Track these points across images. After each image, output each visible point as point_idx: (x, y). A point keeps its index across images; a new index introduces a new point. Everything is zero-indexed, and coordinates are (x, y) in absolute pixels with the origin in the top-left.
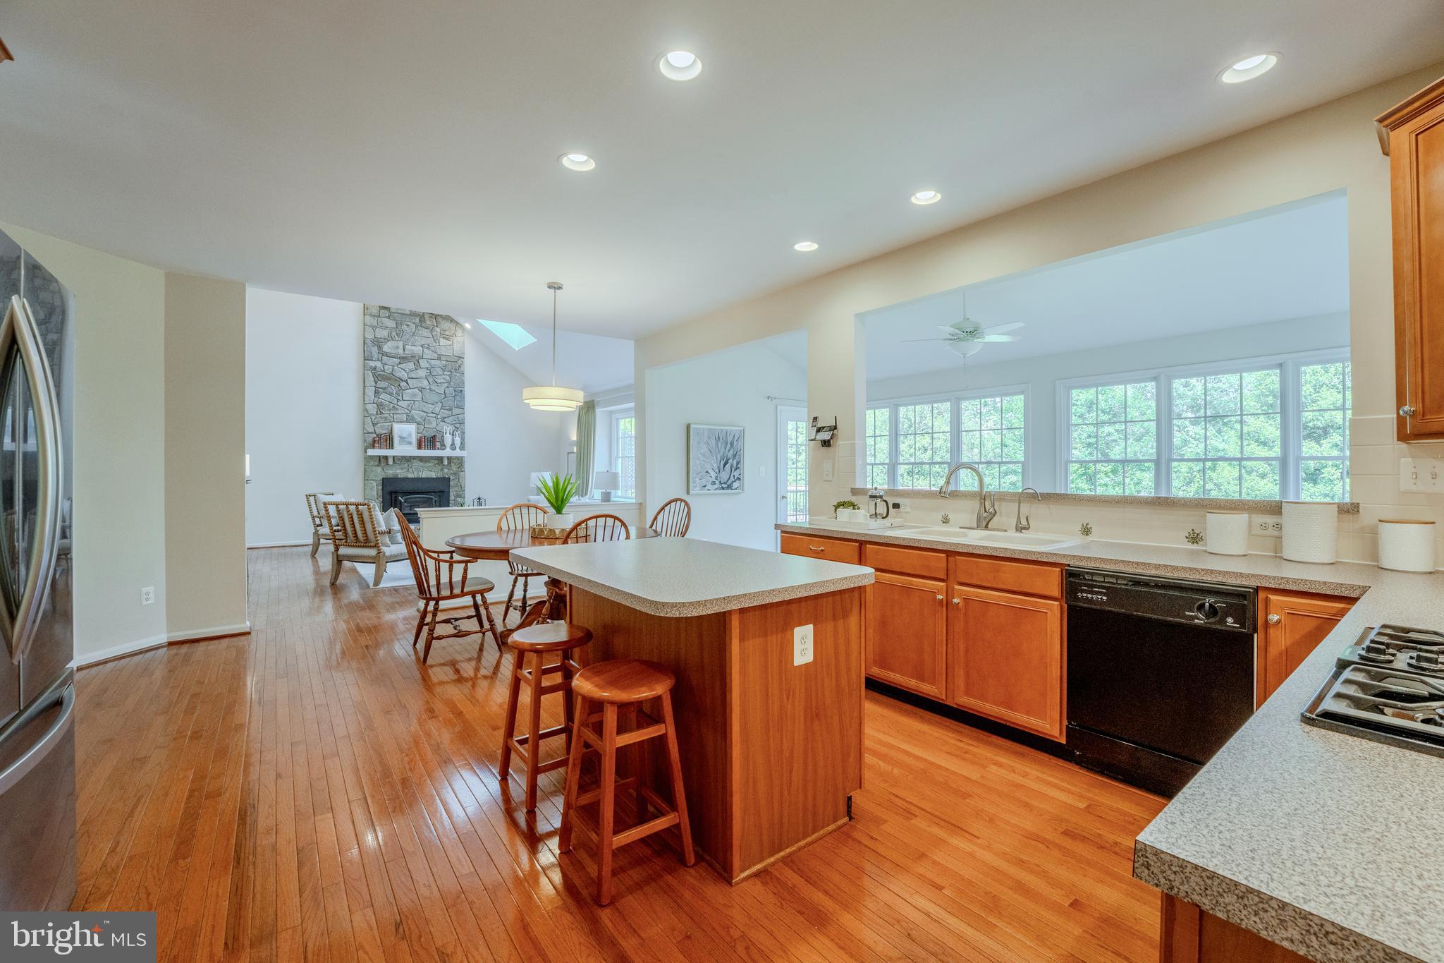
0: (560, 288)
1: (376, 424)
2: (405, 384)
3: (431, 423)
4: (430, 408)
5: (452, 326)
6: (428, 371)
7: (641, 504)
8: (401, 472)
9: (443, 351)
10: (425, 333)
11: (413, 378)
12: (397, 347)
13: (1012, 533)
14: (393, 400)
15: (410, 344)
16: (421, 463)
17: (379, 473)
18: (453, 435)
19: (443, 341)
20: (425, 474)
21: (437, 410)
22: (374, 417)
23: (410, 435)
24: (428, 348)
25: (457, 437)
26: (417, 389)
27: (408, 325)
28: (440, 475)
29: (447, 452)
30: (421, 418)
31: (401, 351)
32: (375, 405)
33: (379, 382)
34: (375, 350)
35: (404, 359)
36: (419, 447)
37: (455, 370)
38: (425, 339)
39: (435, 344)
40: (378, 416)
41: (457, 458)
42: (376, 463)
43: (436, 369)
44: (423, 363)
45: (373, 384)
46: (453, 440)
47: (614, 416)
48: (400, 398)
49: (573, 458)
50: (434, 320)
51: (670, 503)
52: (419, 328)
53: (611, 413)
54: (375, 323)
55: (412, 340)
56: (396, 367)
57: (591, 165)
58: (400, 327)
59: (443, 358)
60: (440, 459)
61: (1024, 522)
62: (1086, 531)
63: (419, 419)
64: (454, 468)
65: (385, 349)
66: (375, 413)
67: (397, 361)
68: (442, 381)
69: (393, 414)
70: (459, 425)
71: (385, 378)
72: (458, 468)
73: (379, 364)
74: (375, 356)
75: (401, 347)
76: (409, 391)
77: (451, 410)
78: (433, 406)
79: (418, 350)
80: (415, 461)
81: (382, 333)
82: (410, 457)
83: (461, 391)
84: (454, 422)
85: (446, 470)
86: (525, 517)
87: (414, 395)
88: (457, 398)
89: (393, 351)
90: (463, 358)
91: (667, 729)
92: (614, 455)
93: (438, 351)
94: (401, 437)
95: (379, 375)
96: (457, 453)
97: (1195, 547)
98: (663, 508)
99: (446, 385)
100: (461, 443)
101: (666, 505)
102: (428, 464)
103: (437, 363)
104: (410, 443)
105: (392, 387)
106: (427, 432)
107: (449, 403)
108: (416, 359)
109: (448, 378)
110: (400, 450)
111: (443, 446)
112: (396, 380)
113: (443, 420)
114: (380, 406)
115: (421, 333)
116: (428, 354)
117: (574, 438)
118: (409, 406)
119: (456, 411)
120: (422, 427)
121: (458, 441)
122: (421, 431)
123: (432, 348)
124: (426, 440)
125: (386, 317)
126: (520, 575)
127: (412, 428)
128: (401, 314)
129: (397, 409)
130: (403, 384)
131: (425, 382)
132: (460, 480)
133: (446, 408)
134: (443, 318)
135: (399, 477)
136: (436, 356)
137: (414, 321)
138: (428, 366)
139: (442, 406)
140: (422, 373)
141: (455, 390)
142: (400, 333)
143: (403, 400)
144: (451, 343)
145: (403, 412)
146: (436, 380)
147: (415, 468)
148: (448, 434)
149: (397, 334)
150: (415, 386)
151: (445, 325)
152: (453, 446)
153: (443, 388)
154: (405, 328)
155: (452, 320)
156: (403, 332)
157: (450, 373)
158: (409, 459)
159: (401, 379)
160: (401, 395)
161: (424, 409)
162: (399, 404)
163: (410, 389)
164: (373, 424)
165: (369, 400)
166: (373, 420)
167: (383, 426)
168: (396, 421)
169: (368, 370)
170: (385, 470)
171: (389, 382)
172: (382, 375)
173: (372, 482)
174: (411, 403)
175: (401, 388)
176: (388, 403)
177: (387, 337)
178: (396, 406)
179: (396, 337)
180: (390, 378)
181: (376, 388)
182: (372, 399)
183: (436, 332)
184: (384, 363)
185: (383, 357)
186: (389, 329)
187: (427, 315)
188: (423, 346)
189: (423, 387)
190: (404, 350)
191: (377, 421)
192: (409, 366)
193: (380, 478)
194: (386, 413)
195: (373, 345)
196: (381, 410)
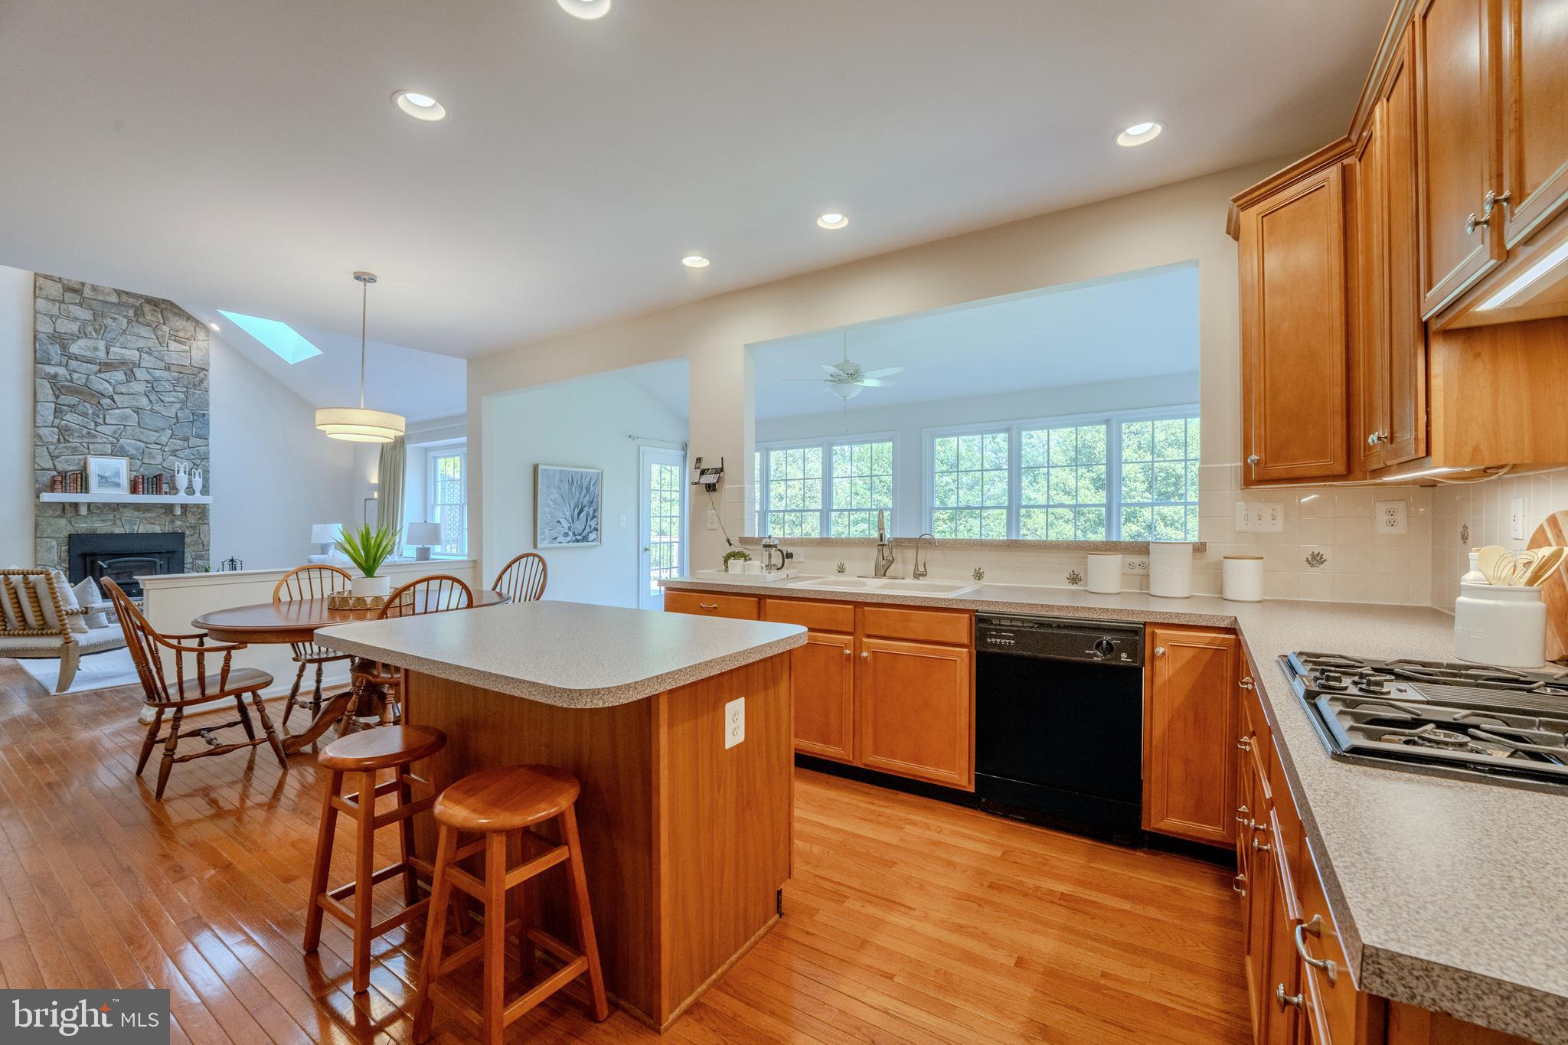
0: (373, 280)
1: (57, 457)
2: (109, 401)
3: (154, 457)
4: (153, 436)
5: (189, 326)
6: (149, 385)
7: (475, 561)
8: (101, 526)
9: (173, 359)
10: (144, 331)
11: (122, 394)
12: (96, 349)
13: (910, 581)
14: (88, 423)
15: (118, 344)
16: (136, 513)
17: (63, 527)
18: (190, 474)
19: (173, 345)
20: (143, 529)
21: (164, 439)
22: (53, 448)
23: (117, 474)
24: (149, 354)
25: (197, 478)
26: (129, 410)
27: (115, 319)
28: (168, 529)
29: (181, 498)
30: (137, 449)
31: (101, 354)
32: (55, 430)
33: (62, 396)
34: (54, 349)
35: (107, 366)
36: (134, 490)
37: (194, 386)
38: (142, 340)
39: (160, 348)
40: (61, 446)
41: (198, 506)
42: (61, 512)
43: (162, 383)
44: (140, 374)
45: (52, 399)
46: (190, 481)
47: (431, 454)
48: (101, 421)
49: (373, 506)
50: (160, 315)
51: (518, 559)
52: (134, 323)
53: (426, 450)
54: (54, 311)
55: (122, 339)
56: (93, 377)
57: (439, 114)
58: (99, 319)
59: (173, 368)
60: (169, 508)
61: (921, 569)
62: (979, 576)
63: (132, 451)
64: (192, 519)
65: (74, 349)
66: (55, 440)
67: (96, 368)
68: (173, 399)
69: (88, 444)
70: (200, 461)
71: (73, 391)
72: (199, 519)
73: (61, 371)
74: (55, 358)
75: (103, 348)
76: (117, 411)
77: (186, 439)
78: (157, 435)
79: (132, 355)
80: (125, 510)
81: (68, 327)
82: (118, 504)
83: (204, 415)
84: (192, 457)
85: (178, 523)
86: (316, 583)
87: (126, 418)
88: (197, 424)
89: (88, 354)
90: (207, 370)
91: (571, 852)
92: (431, 501)
93: (166, 358)
94: (102, 477)
95: (62, 386)
96: (198, 498)
97: (1074, 587)
98: (509, 566)
99: (178, 406)
100: (204, 486)
101: (514, 562)
102: (148, 515)
103: (164, 374)
104: (118, 485)
105: (88, 405)
106: (146, 469)
107: (184, 430)
108: (129, 369)
109: (182, 396)
110: (98, 493)
111: (174, 489)
112: (93, 396)
113: (174, 453)
114: (63, 431)
115: (136, 330)
116: (148, 361)
117: (374, 478)
118: (115, 432)
119: (195, 442)
120: (139, 463)
121: (198, 482)
122: (136, 468)
123: (156, 353)
124: (146, 481)
125: (75, 303)
126: (311, 661)
127: (121, 465)
128: (102, 300)
129: (95, 436)
130: (105, 401)
131: (144, 401)
132: (202, 536)
133: (178, 437)
134: (176, 314)
135: (99, 532)
136: (162, 365)
137: (125, 313)
138: (148, 377)
139: (172, 435)
140: (139, 387)
141: (193, 414)
142: (100, 330)
143: (105, 424)
144: (187, 348)
145: (105, 440)
146: (162, 398)
147: (126, 520)
148: (182, 474)
149: (95, 330)
150: (126, 404)
151: (179, 323)
152: (190, 490)
153: (174, 410)
154: (109, 321)
155: (189, 318)
156: (106, 328)
157: (185, 390)
158: (115, 508)
159: (102, 395)
160: (101, 416)
161: (142, 438)
162: (98, 429)
163: (118, 408)
164: (52, 456)
165: (44, 422)
166: (51, 451)
167: (71, 460)
168: (93, 452)
169: (44, 378)
170: (74, 523)
171: (81, 397)
172: (68, 386)
173: (49, 540)
174: (118, 429)
175: (103, 407)
176: (78, 427)
177: (77, 333)
178: (93, 432)
179: (93, 333)
180: (81, 391)
181: (58, 406)
182: (49, 421)
183: (163, 332)
184: (71, 369)
185: (70, 361)
186: (82, 321)
187: (148, 307)
188: (140, 349)
189: (142, 407)
190: (108, 353)
191: (59, 453)
192: (115, 377)
193: (65, 534)
194: (75, 441)
195: (53, 344)
196: (66, 437)
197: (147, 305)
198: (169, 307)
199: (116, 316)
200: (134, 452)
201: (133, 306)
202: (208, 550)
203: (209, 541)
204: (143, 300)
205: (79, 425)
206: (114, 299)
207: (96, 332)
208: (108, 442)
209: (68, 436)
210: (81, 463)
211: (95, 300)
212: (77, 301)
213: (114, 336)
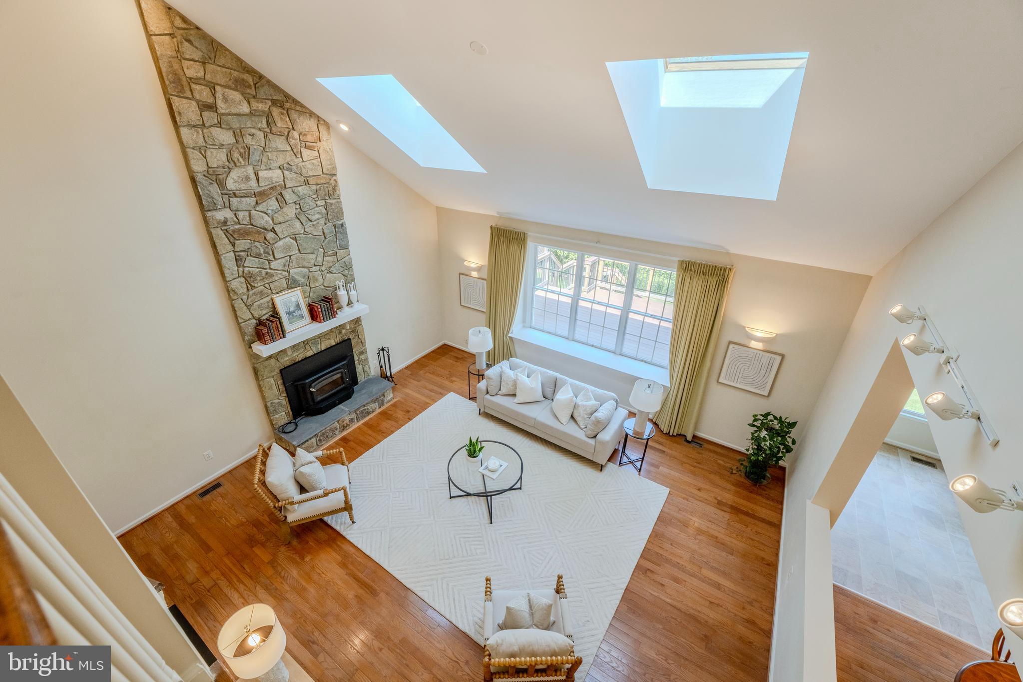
1: (251, 306)
3: (317, 280)
4: (312, 259)
5: (313, 124)
6: (298, 207)
8: (298, 355)
9: (309, 169)
10: (279, 143)
11: (280, 223)
12: (247, 178)
14: (263, 263)
15: (263, 167)
17: (275, 365)
19: (305, 154)
20: (323, 345)
21: (320, 260)
22: (245, 297)
23: (298, 306)
24: (289, 170)
25: (353, 291)
26: (289, 238)
27: (252, 135)
28: (339, 339)
31: (253, 183)
32: (242, 280)
33: (238, 242)
34: (215, 190)
35: (261, 196)
36: (314, 319)
37: (330, 196)
38: (281, 155)
39: (297, 160)
40: (251, 293)
43: (306, 200)
44: (289, 196)
45: (230, 247)
48: (271, 257)
50: (288, 119)
52: (270, 136)
55: (265, 160)
58: (240, 139)
59: (311, 181)
64: (352, 325)
65: (231, 185)
66: (245, 290)
67: (252, 201)
68: (316, 216)
69: (268, 284)
70: (348, 272)
71: (244, 234)
72: (356, 323)
73: (227, 213)
74: (217, 200)
75: (252, 176)
76: (280, 243)
77: (334, 254)
78: (314, 256)
79: (276, 175)
81: (218, 158)
83: (342, 225)
84: (342, 269)
85: (344, 331)
87: (287, 248)
88: (339, 235)
89: (242, 186)
90: (336, 175)
93: (304, 171)
94: (289, 313)
95: (234, 231)
96: (358, 311)
99: (323, 221)
103: (306, 190)
104: (301, 317)
105: (257, 244)
107: (332, 245)
108: (277, 192)
109: (323, 210)
110: (292, 334)
112: (259, 232)
113: (329, 270)
114: (249, 279)
115: (273, 144)
116: (291, 179)
118: (285, 266)
119: (341, 254)
120: (308, 289)
121: (354, 296)
123: (295, 168)
125: (215, 126)
127: (297, 296)
128: (236, 114)
129: (272, 275)
130: (270, 235)
131: (297, 226)
132: (360, 336)
133: (329, 254)
134: (300, 113)
136: (302, 179)
137: (259, 126)
138: (295, 199)
139: (325, 253)
140: (290, 211)
141: (333, 227)
142: (245, 153)
143: (275, 259)
144: (316, 152)
145: (280, 276)
146: (310, 217)
147: (312, 343)
148: (342, 292)
149: (241, 154)
150: (286, 234)
151: (305, 124)
153: (320, 227)
154: (248, 140)
155: (311, 114)
156: (249, 149)
157: (324, 202)
159: (266, 229)
160: (271, 253)
161: (305, 264)
162: (272, 266)
163: (281, 240)
164: (247, 306)
165: (233, 274)
166: (245, 302)
167: (262, 304)
168: (274, 291)
169: (217, 227)
170: (278, 361)
171: (251, 239)
172: (239, 230)
173: (268, 380)
174: (287, 261)
175: (269, 243)
176: (258, 270)
177: (227, 163)
178: (269, 271)
179: (241, 159)
180: (250, 232)
181: (237, 253)
182: (234, 273)
183: (295, 139)
184: (234, 209)
185: (231, 199)
186: (226, 146)
187: (276, 112)
188: (282, 167)
189: (297, 232)
190: (258, 180)
191: (251, 301)
192: (270, 206)
193: (277, 371)
194: (259, 284)
195: (211, 184)
196: (252, 284)
197: (274, 109)
198: (293, 106)
199: (253, 131)
200: (302, 280)
201: (264, 114)
204: (270, 103)
205: (257, 268)
206: (245, 109)
207: (242, 157)
208: (282, 277)
209: (253, 282)
210: (270, 304)
211: (229, 114)
212: (216, 121)
213: (258, 158)
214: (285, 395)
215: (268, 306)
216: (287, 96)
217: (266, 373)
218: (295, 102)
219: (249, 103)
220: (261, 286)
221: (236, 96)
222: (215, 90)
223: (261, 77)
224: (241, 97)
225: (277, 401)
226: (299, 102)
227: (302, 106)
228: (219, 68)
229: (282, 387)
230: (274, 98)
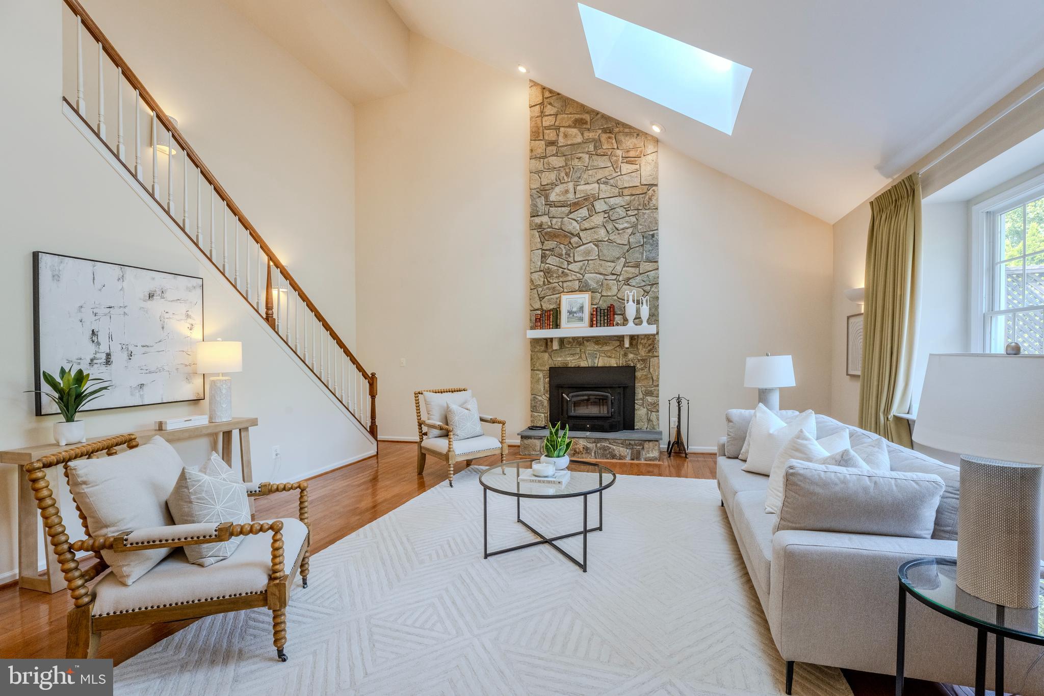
1: (543, 298)
2: (576, 239)
3: (609, 289)
4: (610, 267)
6: (606, 216)
8: (572, 361)
9: (626, 181)
10: (602, 162)
11: (586, 229)
12: (567, 192)
14: (562, 263)
15: (582, 182)
16: (596, 347)
17: (547, 361)
18: (638, 303)
19: (626, 168)
20: (601, 362)
21: (619, 268)
22: (540, 289)
23: (581, 309)
24: (606, 183)
25: (646, 306)
26: (591, 244)
27: (579, 158)
28: (622, 362)
29: (630, 329)
30: (597, 282)
31: (571, 195)
32: (542, 273)
33: (546, 242)
34: (542, 201)
35: (576, 206)
36: (593, 324)
37: (645, 205)
38: (600, 171)
39: (615, 175)
40: (545, 287)
41: (647, 336)
42: (543, 348)
43: (617, 210)
44: (599, 206)
45: (539, 246)
46: (638, 311)
48: (571, 259)
49: (858, 324)
50: (614, 141)
52: (594, 157)
54: (541, 167)
55: (585, 176)
56: (566, 219)
58: (569, 163)
59: (626, 192)
60: (620, 339)
63: (593, 285)
64: (643, 352)
65: (553, 197)
66: (542, 283)
67: (566, 210)
68: (626, 225)
69: (562, 282)
70: (650, 288)
71: (553, 236)
72: (649, 351)
73: (545, 219)
74: (542, 208)
75: (572, 190)
76: (582, 248)
77: (637, 266)
78: (613, 264)
79: (593, 188)
80: (588, 344)
81: (549, 178)
82: (583, 338)
83: (653, 236)
84: (643, 284)
85: (631, 356)
87: (588, 252)
88: (648, 247)
89: (562, 198)
90: (656, 186)
93: (620, 183)
94: (570, 312)
95: (546, 233)
96: (646, 329)
99: (630, 231)
100: (652, 314)
102: (606, 348)
103: (618, 200)
104: (582, 319)
105: (562, 246)
106: (605, 301)
107: (635, 256)
108: (591, 203)
109: (634, 220)
110: (570, 328)
111: (625, 321)
112: (566, 236)
113: (627, 281)
114: (547, 273)
115: (595, 163)
116: (606, 191)
117: (860, 283)
118: (581, 269)
119: (645, 266)
120: (599, 295)
121: (645, 311)
122: (596, 301)
123: (611, 181)
124: (599, 314)
125: (553, 155)
127: (584, 299)
128: (571, 145)
129: (567, 275)
131: (602, 232)
132: (651, 370)
133: (630, 264)
134: (626, 134)
135: (570, 366)
136: (617, 191)
137: (588, 150)
138: (605, 208)
139: (626, 262)
140: (598, 220)
141: (643, 237)
142: (570, 172)
143: (575, 262)
144: (638, 167)
145: (574, 277)
146: (617, 225)
147: (589, 354)
148: (631, 302)
149: (567, 174)
150: (589, 239)
151: (629, 142)
152: (638, 319)
153: (627, 236)
154: (576, 162)
155: (638, 133)
156: (574, 169)
157: (636, 212)
158: (580, 341)
159: (572, 234)
160: (571, 255)
161: (602, 270)
162: (570, 267)
163: (584, 244)
164: (540, 298)
165: (535, 268)
166: (539, 293)
167: (551, 299)
168: (565, 290)
169: (535, 229)
170: (551, 357)
171: (558, 240)
172: (550, 232)
173: (538, 372)
174: (584, 264)
175: (572, 246)
176: (556, 268)
177: (555, 181)
178: (565, 271)
179: (565, 178)
180: (559, 235)
181: (543, 251)
182: (537, 266)
183: (617, 156)
184: (551, 216)
185: (551, 208)
186: (557, 169)
187: (604, 137)
188: (599, 181)
189: (600, 239)
190: (575, 192)
191: (544, 294)
192: (580, 214)
193: (547, 368)
194: (554, 281)
195: (540, 197)
196: (549, 279)
197: (603, 135)
198: (621, 129)
199: (581, 155)
200: (595, 286)
201: (594, 140)
202: (658, 386)
203: (658, 375)
204: (600, 131)
205: (557, 266)
206: (579, 139)
207: (567, 176)
208: (576, 278)
209: (550, 277)
210: (558, 301)
211: (566, 146)
212: (555, 152)
213: (579, 175)
214: (548, 396)
215: (556, 302)
216: (618, 123)
217: (538, 364)
218: (625, 126)
219: (582, 134)
220: (555, 283)
221: (574, 131)
222: (559, 131)
223: (598, 113)
224: (578, 132)
225: (540, 398)
226: (627, 125)
227: (630, 127)
228: (566, 116)
229: (547, 386)
230: (605, 126)
